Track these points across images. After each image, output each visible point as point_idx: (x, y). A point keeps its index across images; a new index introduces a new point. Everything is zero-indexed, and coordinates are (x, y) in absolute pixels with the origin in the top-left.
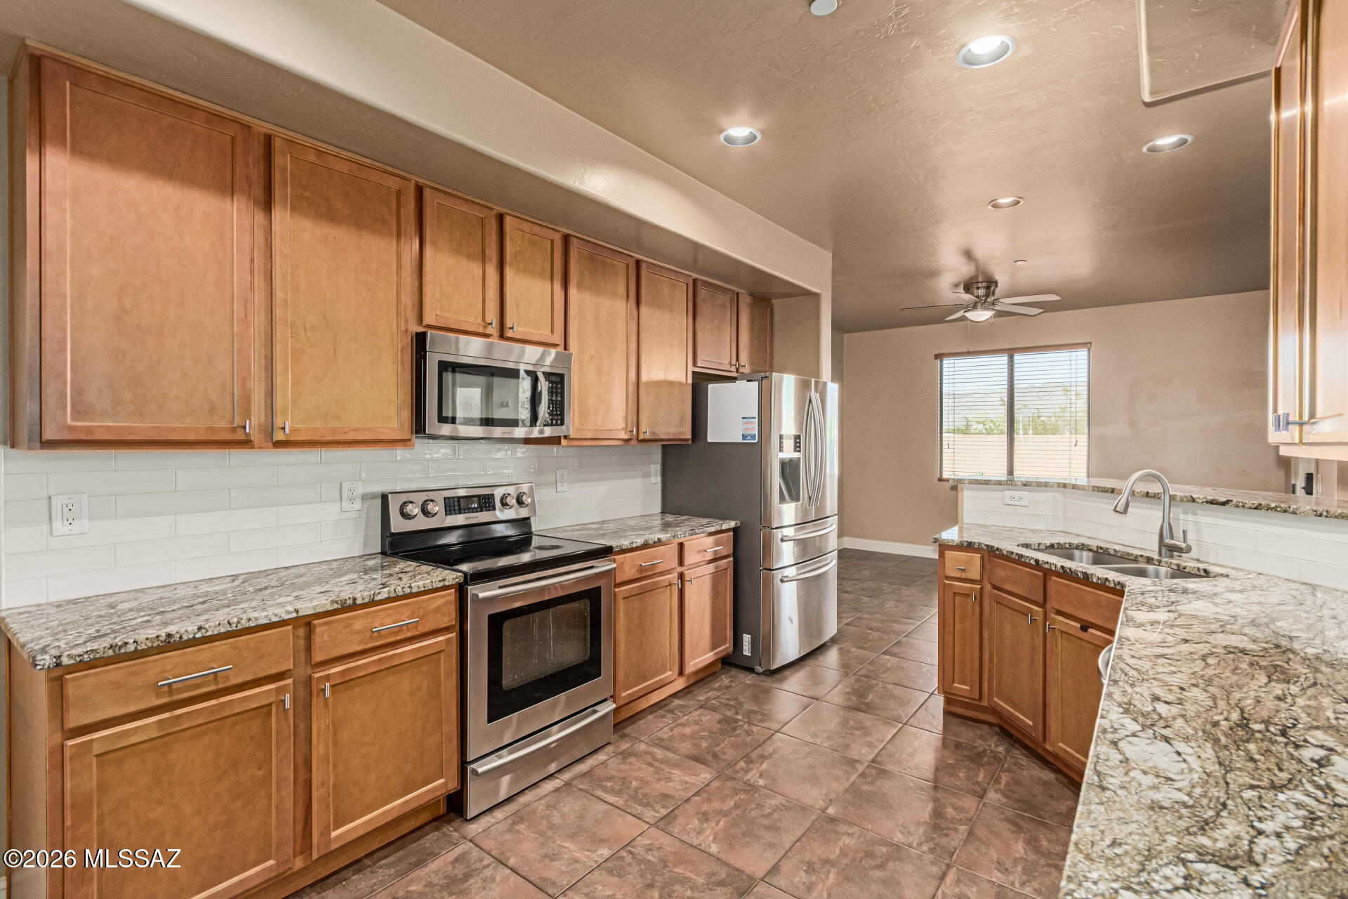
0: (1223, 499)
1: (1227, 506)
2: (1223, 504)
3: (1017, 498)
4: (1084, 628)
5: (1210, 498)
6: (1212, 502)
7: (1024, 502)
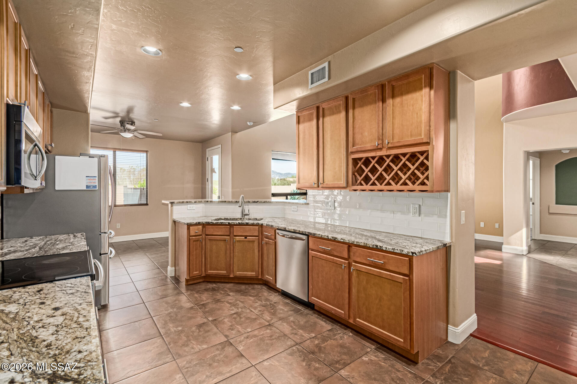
0: (257, 201)
1: (258, 203)
2: (257, 202)
3: (192, 207)
4: (246, 238)
5: (253, 201)
6: (254, 202)
7: (194, 208)
